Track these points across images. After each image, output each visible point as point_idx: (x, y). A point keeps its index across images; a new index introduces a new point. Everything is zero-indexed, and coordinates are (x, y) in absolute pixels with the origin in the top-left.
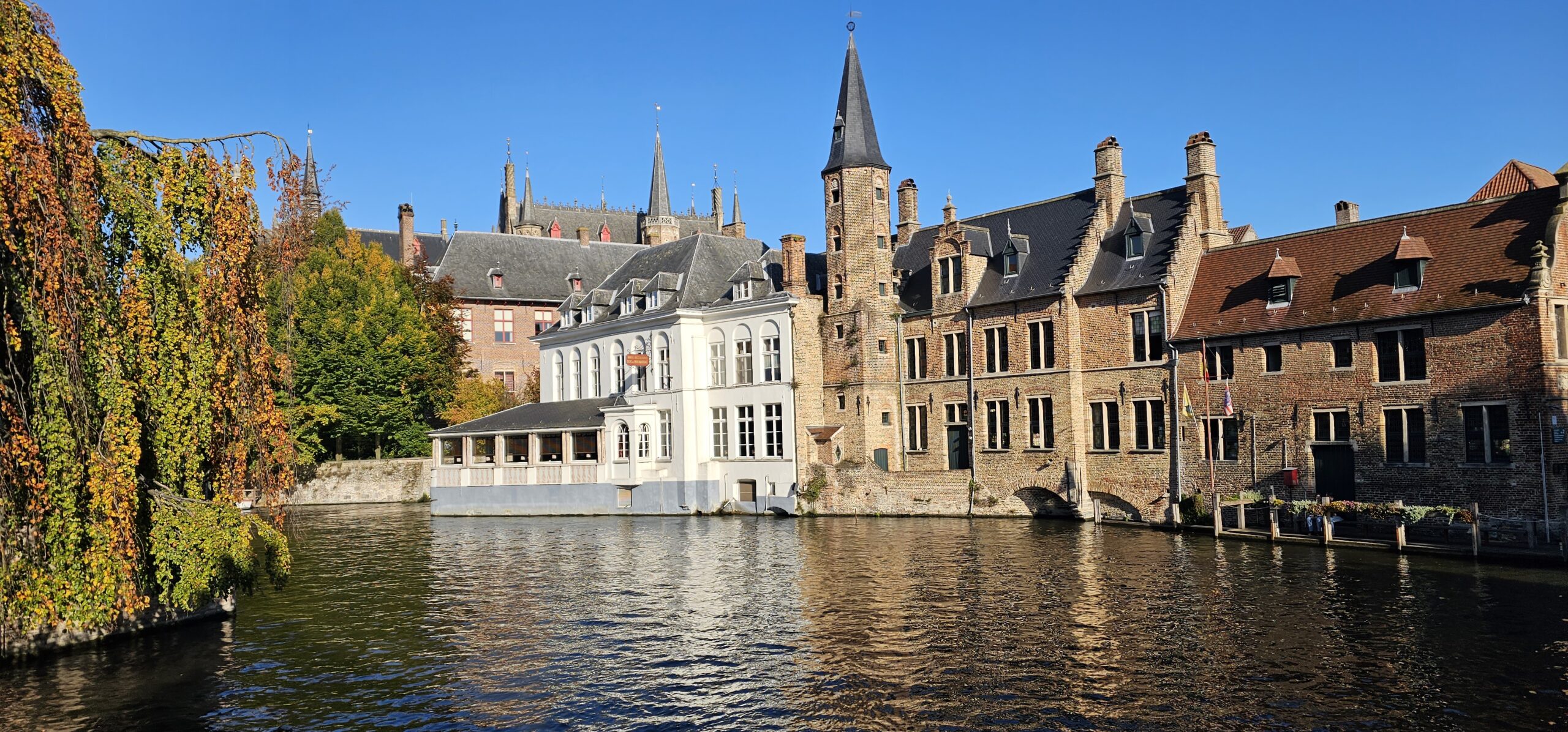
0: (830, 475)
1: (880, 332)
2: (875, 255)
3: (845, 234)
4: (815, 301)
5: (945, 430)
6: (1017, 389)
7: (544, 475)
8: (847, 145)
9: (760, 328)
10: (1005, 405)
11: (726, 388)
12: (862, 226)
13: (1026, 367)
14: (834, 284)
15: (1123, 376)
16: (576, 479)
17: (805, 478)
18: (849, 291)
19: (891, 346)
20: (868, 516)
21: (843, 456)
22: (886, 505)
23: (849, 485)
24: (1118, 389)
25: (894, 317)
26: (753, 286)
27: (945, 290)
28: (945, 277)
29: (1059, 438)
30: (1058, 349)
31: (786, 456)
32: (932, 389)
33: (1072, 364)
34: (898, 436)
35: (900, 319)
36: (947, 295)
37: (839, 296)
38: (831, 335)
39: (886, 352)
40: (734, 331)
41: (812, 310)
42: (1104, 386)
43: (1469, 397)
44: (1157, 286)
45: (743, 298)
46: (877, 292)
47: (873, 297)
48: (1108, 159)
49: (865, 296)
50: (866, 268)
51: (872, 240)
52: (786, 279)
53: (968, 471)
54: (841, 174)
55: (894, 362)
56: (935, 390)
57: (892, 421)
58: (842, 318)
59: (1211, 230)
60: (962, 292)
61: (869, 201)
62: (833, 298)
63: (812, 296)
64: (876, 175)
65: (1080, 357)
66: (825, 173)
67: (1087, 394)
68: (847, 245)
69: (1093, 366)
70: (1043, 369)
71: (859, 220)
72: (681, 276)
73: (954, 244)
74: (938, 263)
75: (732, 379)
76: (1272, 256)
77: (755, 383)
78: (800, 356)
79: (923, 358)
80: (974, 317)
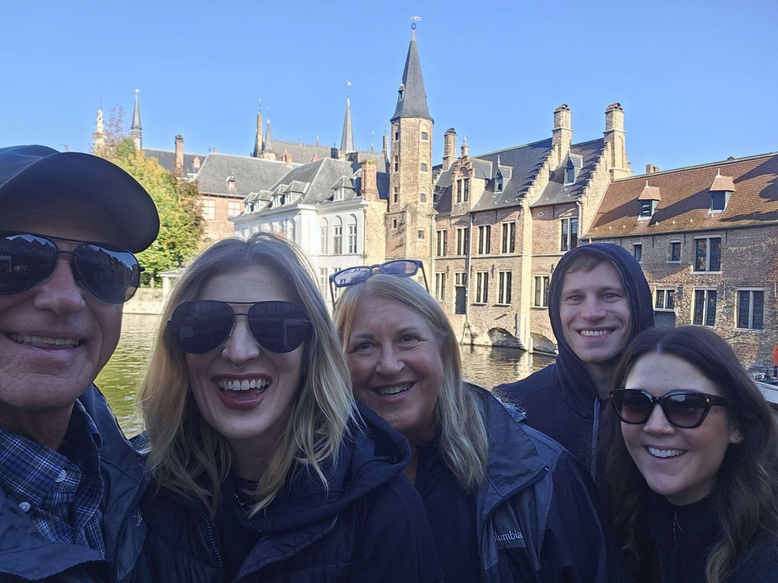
1: (419, 225)
2: (419, 176)
3: (400, 161)
4: (382, 203)
5: (454, 289)
6: (493, 266)
8: (405, 103)
9: (347, 219)
10: (486, 274)
11: (327, 256)
12: (411, 156)
13: (499, 251)
14: (393, 193)
18: (401, 198)
19: (427, 234)
24: (551, 268)
25: (430, 216)
27: (459, 201)
28: (459, 191)
29: (514, 298)
30: (517, 241)
33: (524, 251)
35: (434, 218)
36: (460, 203)
37: (396, 201)
38: (390, 226)
39: (423, 238)
41: (380, 209)
42: (543, 266)
43: (743, 284)
44: (575, 202)
45: (339, 199)
46: (419, 200)
47: (416, 202)
48: (561, 118)
49: (411, 201)
50: (412, 183)
52: (363, 188)
53: (464, 316)
54: (399, 122)
55: (428, 245)
58: (396, 215)
59: (617, 168)
60: (468, 202)
61: (417, 140)
62: (392, 203)
63: (381, 200)
64: (422, 123)
65: (531, 247)
66: (391, 121)
67: (533, 271)
68: (402, 168)
69: (537, 253)
70: (508, 254)
71: (410, 152)
72: (308, 184)
73: (465, 171)
74: (456, 183)
75: (331, 251)
76: (645, 185)
77: (343, 254)
78: (369, 238)
79: (445, 243)
80: (474, 218)
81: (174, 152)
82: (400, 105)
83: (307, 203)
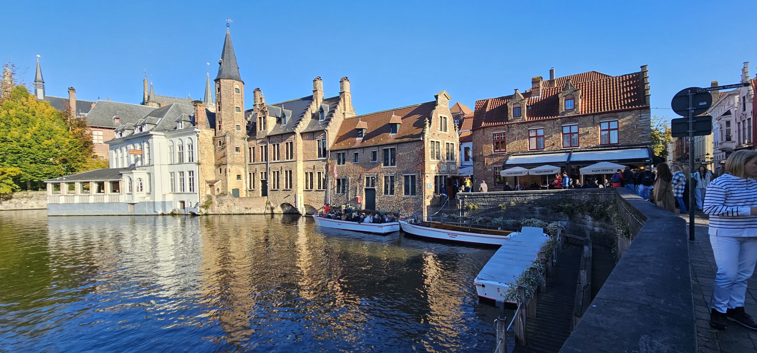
0: (214, 199)
1: (236, 144)
2: (235, 114)
3: (222, 105)
4: (211, 131)
5: (260, 182)
6: (282, 167)
7: (98, 199)
8: (223, 71)
9: (186, 140)
10: (278, 172)
11: (174, 164)
12: (229, 102)
13: (284, 159)
14: (218, 125)
15: (314, 163)
16: (111, 201)
17: (204, 200)
18: (223, 127)
19: (241, 150)
20: (228, 214)
21: (220, 191)
22: (235, 210)
23: (221, 203)
24: (313, 167)
25: (244, 138)
26: (185, 124)
27: (261, 130)
28: (261, 124)
29: (293, 185)
30: (294, 152)
31: (195, 192)
32: (257, 166)
33: (298, 158)
34: (244, 184)
35: (246, 140)
37: (220, 130)
38: (217, 144)
39: (240, 152)
40: (177, 141)
41: (209, 134)
42: (309, 166)
43: (406, 172)
44: (324, 130)
45: (180, 128)
46: (235, 129)
47: (234, 130)
48: (317, 84)
49: (230, 130)
50: (230, 119)
51: (233, 108)
52: (196, 121)
53: (266, 197)
54: (220, 82)
55: (243, 156)
56: (258, 167)
57: (242, 178)
58: (220, 138)
59: (346, 112)
60: (266, 130)
61: (232, 93)
62: (218, 131)
63: (210, 128)
64: (236, 83)
65: (302, 155)
66: (215, 80)
67: (304, 169)
68: (223, 109)
69: (306, 159)
70: (289, 160)
71: (227, 100)
72: (160, 119)
73: (263, 112)
74: (259, 119)
75: (177, 161)
76: (359, 121)
77: (184, 163)
78: (202, 152)
79: (254, 154)
80: (269, 139)
81: (68, 98)
82: (220, 72)
83: (157, 131)
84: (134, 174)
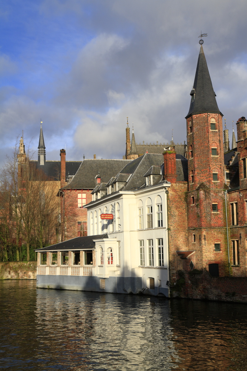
1: (213, 200)
2: (210, 159)
3: (194, 150)
4: (182, 185)
7: (74, 271)
8: (196, 103)
9: (155, 199)
11: (143, 230)
12: (203, 144)
14: (191, 175)
16: (85, 274)
17: (175, 278)
19: (220, 207)
20: (205, 301)
21: (194, 267)
25: (223, 191)
26: (153, 178)
27: (245, 177)
28: (245, 169)
31: (165, 266)
32: (241, 231)
34: (225, 257)
35: (227, 193)
37: (193, 181)
38: (190, 202)
39: (218, 211)
40: (146, 201)
41: (180, 189)
46: (212, 179)
47: (209, 181)
49: (204, 181)
50: (205, 166)
51: (208, 151)
52: (165, 174)
54: (192, 118)
55: (223, 217)
57: (222, 249)
58: (194, 193)
61: (206, 130)
62: (191, 184)
63: (181, 182)
64: (211, 117)
66: (186, 118)
68: (195, 155)
71: (202, 141)
72: (131, 175)
74: (242, 162)
75: (146, 226)
77: (153, 228)
78: (172, 213)
79: (237, 214)
81: (60, 162)
82: (193, 105)
84: (105, 242)
